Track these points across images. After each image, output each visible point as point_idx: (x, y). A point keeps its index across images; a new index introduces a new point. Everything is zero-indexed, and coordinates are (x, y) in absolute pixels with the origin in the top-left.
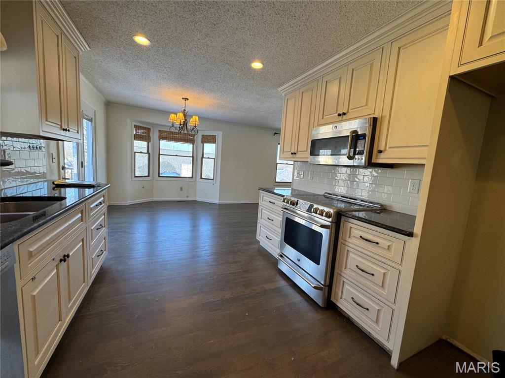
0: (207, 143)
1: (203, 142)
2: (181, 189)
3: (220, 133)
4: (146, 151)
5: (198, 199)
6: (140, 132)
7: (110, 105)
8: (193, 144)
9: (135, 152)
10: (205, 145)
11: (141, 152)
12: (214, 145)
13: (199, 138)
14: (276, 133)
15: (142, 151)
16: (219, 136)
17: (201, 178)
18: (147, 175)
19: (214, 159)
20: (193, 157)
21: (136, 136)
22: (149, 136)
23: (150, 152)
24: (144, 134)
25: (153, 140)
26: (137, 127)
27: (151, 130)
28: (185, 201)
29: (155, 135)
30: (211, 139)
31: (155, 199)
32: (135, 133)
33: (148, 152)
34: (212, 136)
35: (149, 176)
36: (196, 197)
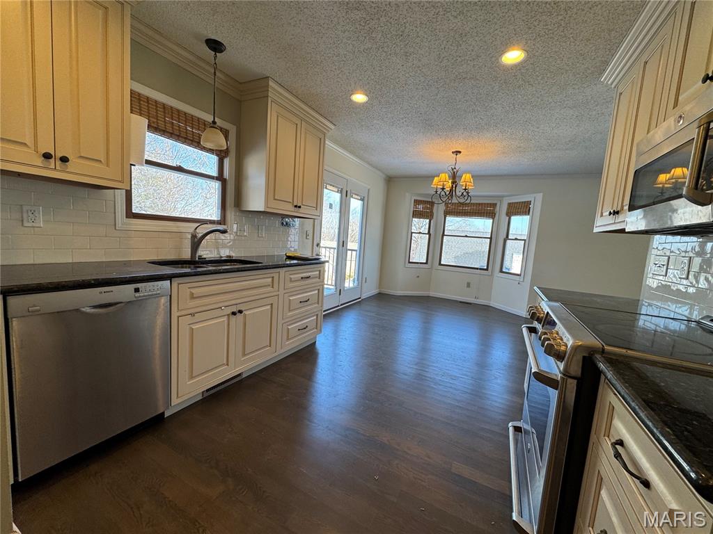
0: (515, 214)
1: (509, 214)
2: (469, 285)
3: (539, 196)
4: (426, 232)
5: (493, 304)
6: (420, 207)
7: (391, 181)
8: (493, 219)
9: (412, 233)
10: (513, 218)
11: (420, 233)
12: (526, 218)
13: (502, 209)
15: (422, 231)
16: (537, 201)
18: (425, 261)
19: (525, 240)
20: (491, 238)
21: (415, 213)
22: (432, 212)
23: (431, 232)
24: (424, 209)
25: (436, 217)
26: (417, 202)
27: (435, 204)
28: (470, 304)
29: (439, 210)
30: (521, 208)
31: (432, 294)
32: (413, 209)
33: (429, 233)
34: (525, 202)
35: (426, 263)
36: (490, 301)
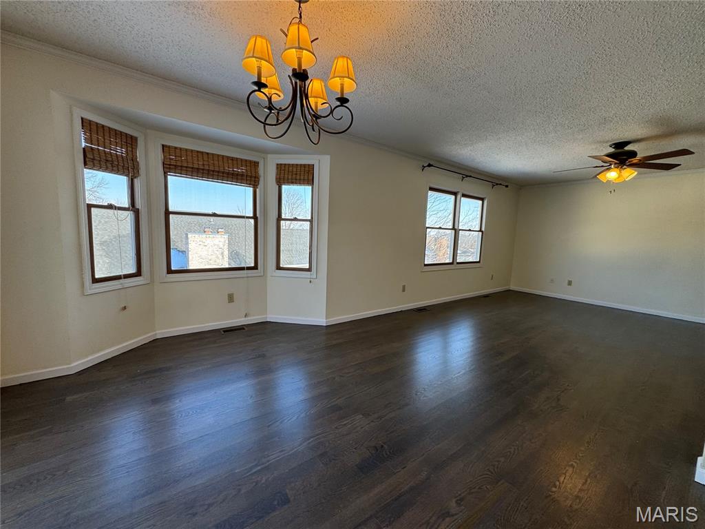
0: (291, 183)
1: (280, 181)
2: (231, 298)
3: (326, 160)
4: (125, 203)
8: (255, 186)
9: (90, 206)
10: (284, 187)
11: (110, 207)
12: (307, 190)
13: (268, 172)
14: (430, 165)
15: (113, 203)
16: (323, 165)
17: (279, 268)
18: (133, 270)
19: (310, 221)
20: (255, 217)
21: (89, 155)
22: (134, 159)
23: (138, 205)
25: (147, 174)
26: (91, 128)
27: (141, 143)
29: (150, 156)
30: (302, 175)
32: (84, 144)
33: (133, 207)
34: (305, 165)
35: (138, 273)
36: (266, 314)
